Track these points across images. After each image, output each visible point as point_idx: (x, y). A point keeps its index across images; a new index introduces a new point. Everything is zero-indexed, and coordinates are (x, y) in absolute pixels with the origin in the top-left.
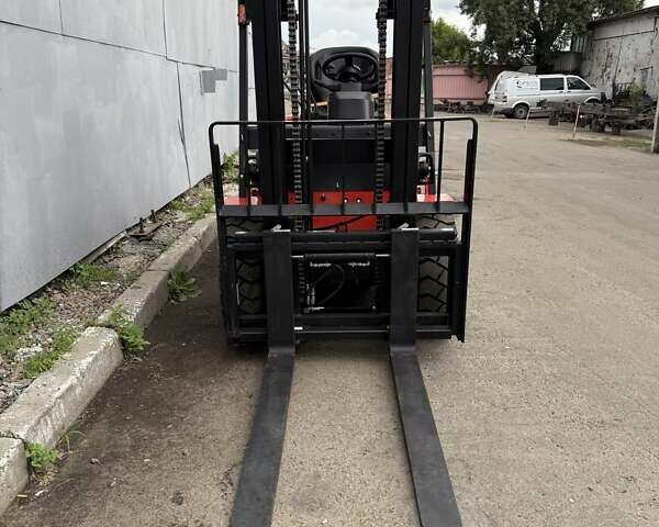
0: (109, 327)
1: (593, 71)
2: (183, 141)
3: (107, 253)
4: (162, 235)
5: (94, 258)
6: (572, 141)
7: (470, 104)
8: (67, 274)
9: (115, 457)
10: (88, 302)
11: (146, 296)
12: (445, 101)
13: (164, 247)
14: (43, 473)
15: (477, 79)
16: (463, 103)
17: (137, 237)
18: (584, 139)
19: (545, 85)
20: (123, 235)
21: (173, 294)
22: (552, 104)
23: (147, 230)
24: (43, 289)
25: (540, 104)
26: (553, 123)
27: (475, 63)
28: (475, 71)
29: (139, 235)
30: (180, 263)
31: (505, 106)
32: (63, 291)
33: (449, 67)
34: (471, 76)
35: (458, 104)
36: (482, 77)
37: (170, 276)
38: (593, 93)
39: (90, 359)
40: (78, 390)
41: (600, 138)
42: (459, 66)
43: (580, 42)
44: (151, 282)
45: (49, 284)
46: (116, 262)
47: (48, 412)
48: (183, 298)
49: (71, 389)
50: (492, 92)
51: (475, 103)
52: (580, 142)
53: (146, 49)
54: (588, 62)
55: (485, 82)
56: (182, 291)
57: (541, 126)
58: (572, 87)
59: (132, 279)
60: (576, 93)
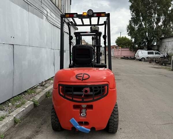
0: (32, 101)
1: (162, 50)
2: (54, 66)
3: (34, 88)
4: (46, 85)
5: (32, 89)
6: (153, 67)
7: (130, 57)
8: (26, 91)
9: (30, 122)
10: (29, 97)
11: (40, 96)
12: (124, 57)
13: (46, 87)
14: (17, 123)
15: (133, 51)
16: (129, 57)
17: (41, 85)
18: (156, 67)
19: (149, 53)
20: (38, 85)
21: (47, 97)
22: (150, 58)
23: (43, 84)
24: (21, 94)
25: (147, 58)
26: (150, 62)
27: (132, 47)
28: (132, 49)
29: (42, 85)
30: (49, 90)
31: (139, 58)
32: (24, 95)
33: (125, 48)
34: (131, 51)
35: (128, 57)
36: (134, 51)
37: (46, 93)
38: (161, 55)
39: (28, 106)
40: (25, 111)
41: (160, 66)
42: (128, 48)
43: (158, 43)
44: (42, 94)
45: (22, 93)
46: (36, 90)
47: (19, 113)
48: (48, 98)
49: (23, 110)
50: (136, 55)
51: (132, 57)
52: (155, 68)
53: (47, 47)
54: (161, 48)
55: (134, 52)
56: (48, 96)
57: (147, 63)
58: (156, 54)
59: (38, 93)
60: (157, 55)
